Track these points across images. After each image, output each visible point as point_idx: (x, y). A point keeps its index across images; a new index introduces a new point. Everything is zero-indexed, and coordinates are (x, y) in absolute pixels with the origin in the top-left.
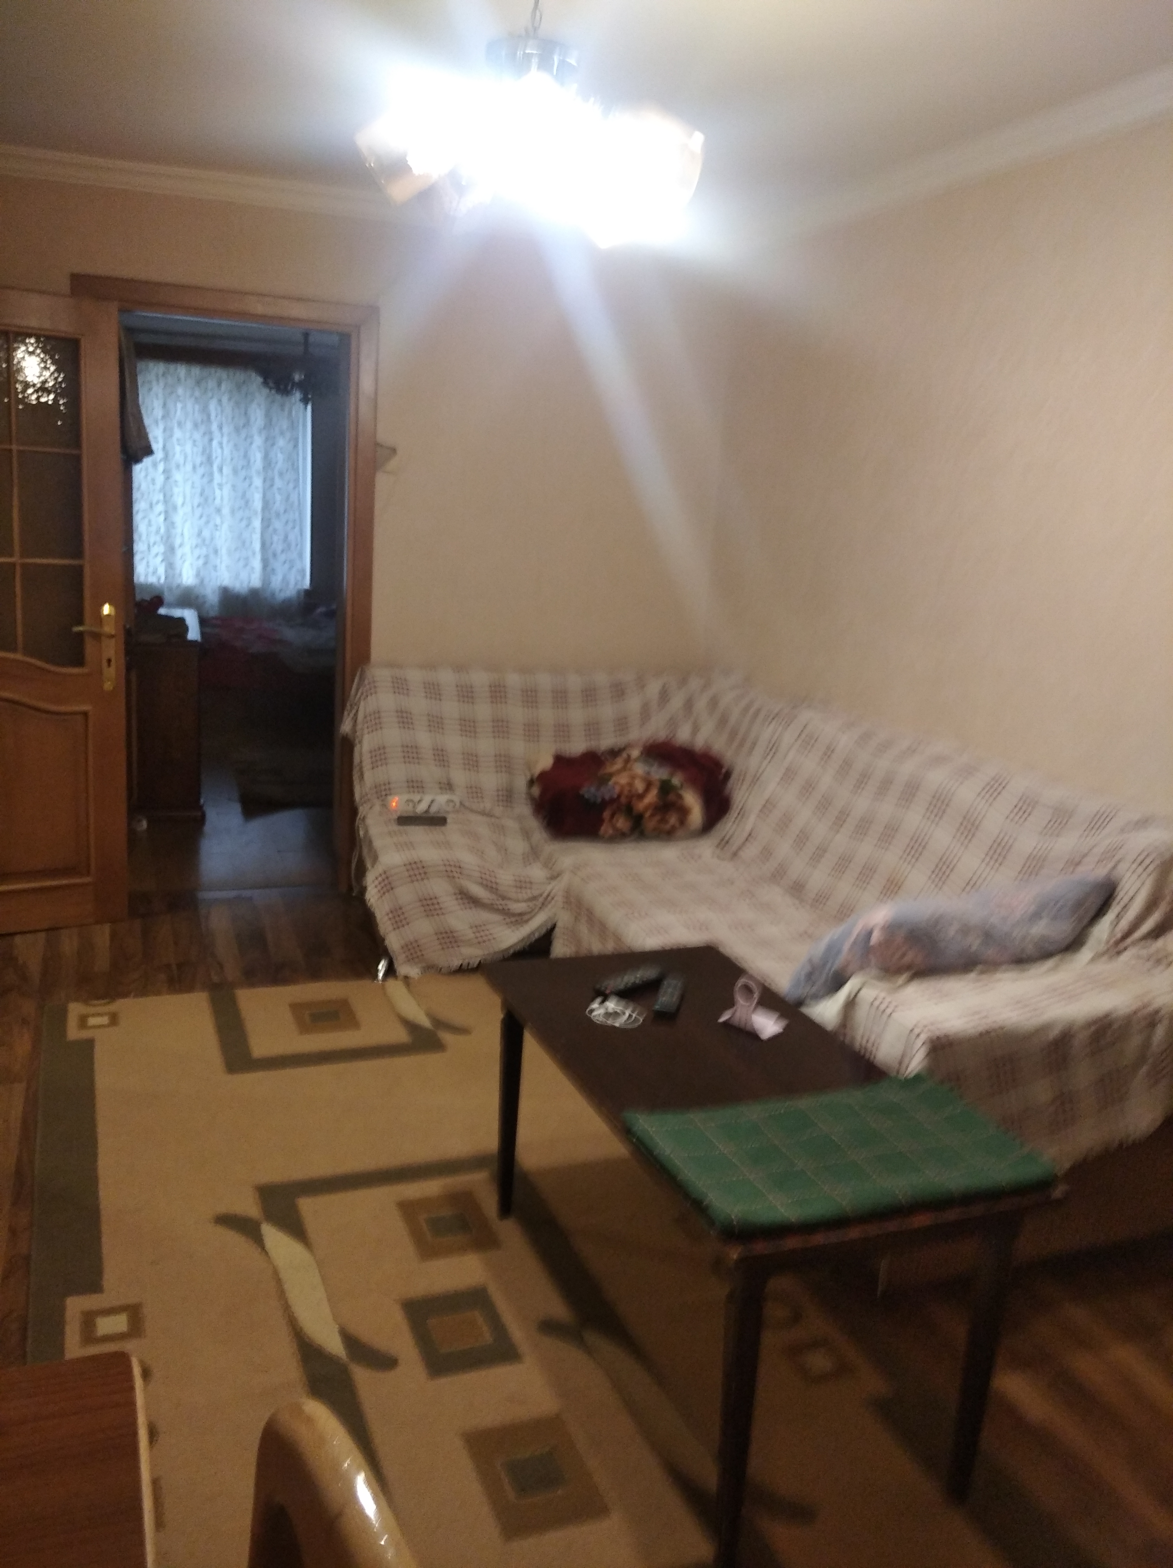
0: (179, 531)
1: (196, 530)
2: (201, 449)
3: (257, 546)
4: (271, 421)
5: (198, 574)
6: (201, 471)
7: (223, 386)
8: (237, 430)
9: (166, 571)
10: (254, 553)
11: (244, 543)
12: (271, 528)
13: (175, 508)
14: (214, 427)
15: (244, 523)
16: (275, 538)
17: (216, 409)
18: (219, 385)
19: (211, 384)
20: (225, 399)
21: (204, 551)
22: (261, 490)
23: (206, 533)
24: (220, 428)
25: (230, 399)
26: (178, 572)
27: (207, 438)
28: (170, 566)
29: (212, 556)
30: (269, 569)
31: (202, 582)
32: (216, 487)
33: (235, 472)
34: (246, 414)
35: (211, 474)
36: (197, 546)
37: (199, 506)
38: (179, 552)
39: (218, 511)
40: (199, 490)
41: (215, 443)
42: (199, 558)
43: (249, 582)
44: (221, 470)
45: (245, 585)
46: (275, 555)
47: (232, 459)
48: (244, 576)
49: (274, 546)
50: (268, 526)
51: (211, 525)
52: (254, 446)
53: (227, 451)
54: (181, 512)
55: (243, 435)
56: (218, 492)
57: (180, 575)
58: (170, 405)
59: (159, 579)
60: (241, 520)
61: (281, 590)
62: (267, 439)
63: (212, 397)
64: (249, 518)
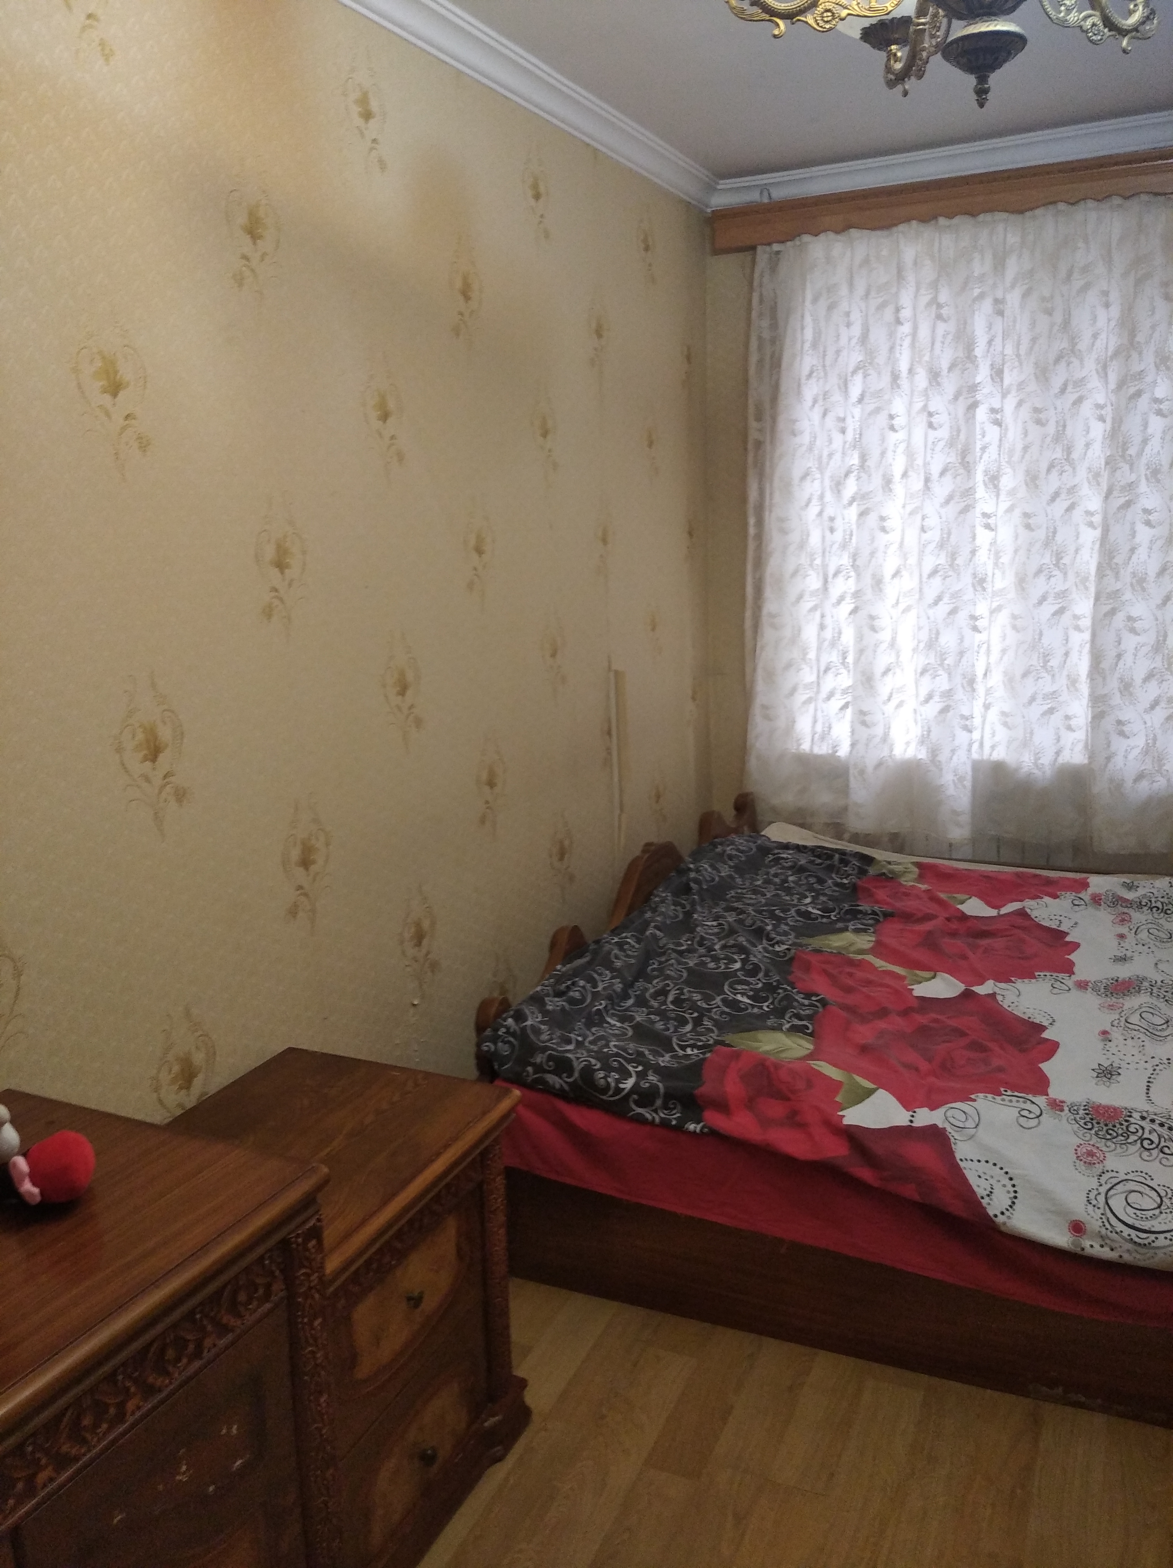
0: (885, 636)
1: (924, 636)
2: (944, 433)
3: (1082, 665)
4: (1132, 334)
5: (923, 740)
6: (942, 488)
7: (1012, 267)
8: (1043, 374)
9: (853, 732)
10: (1073, 682)
11: (1046, 658)
12: (1119, 619)
13: (878, 583)
14: (983, 374)
15: (1049, 609)
16: (1130, 642)
17: (990, 327)
18: (999, 266)
19: (980, 266)
20: (1013, 299)
21: (943, 683)
22: (1097, 519)
23: (948, 640)
24: (998, 374)
25: (1026, 295)
26: (879, 731)
27: (961, 407)
28: (863, 719)
29: (960, 695)
30: (1108, 723)
31: (934, 753)
32: (979, 521)
33: (1032, 480)
34: (1066, 324)
35: (969, 492)
36: (924, 672)
37: (934, 573)
38: (884, 687)
39: (980, 582)
40: (934, 536)
41: (982, 414)
42: (929, 698)
43: (1058, 753)
44: (993, 480)
45: (1046, 760)
46: (1126, 687)
47: (1026, 448)
48: (1044, 738)
49: (1128, 658)
50: (1113, 612)
51: (962, 617)
52: (1086, 409)
53: (1014, 433)
54: (891, 589)
55: (1057, 382)
56: (983, 537)
57: (885, 738)
58: (878, 335)
59: (835, 748)
60: (1043, 599)
61: (1140, 777)
62: (1121, 384)
63: (982, 296)
64: (1063, 595)
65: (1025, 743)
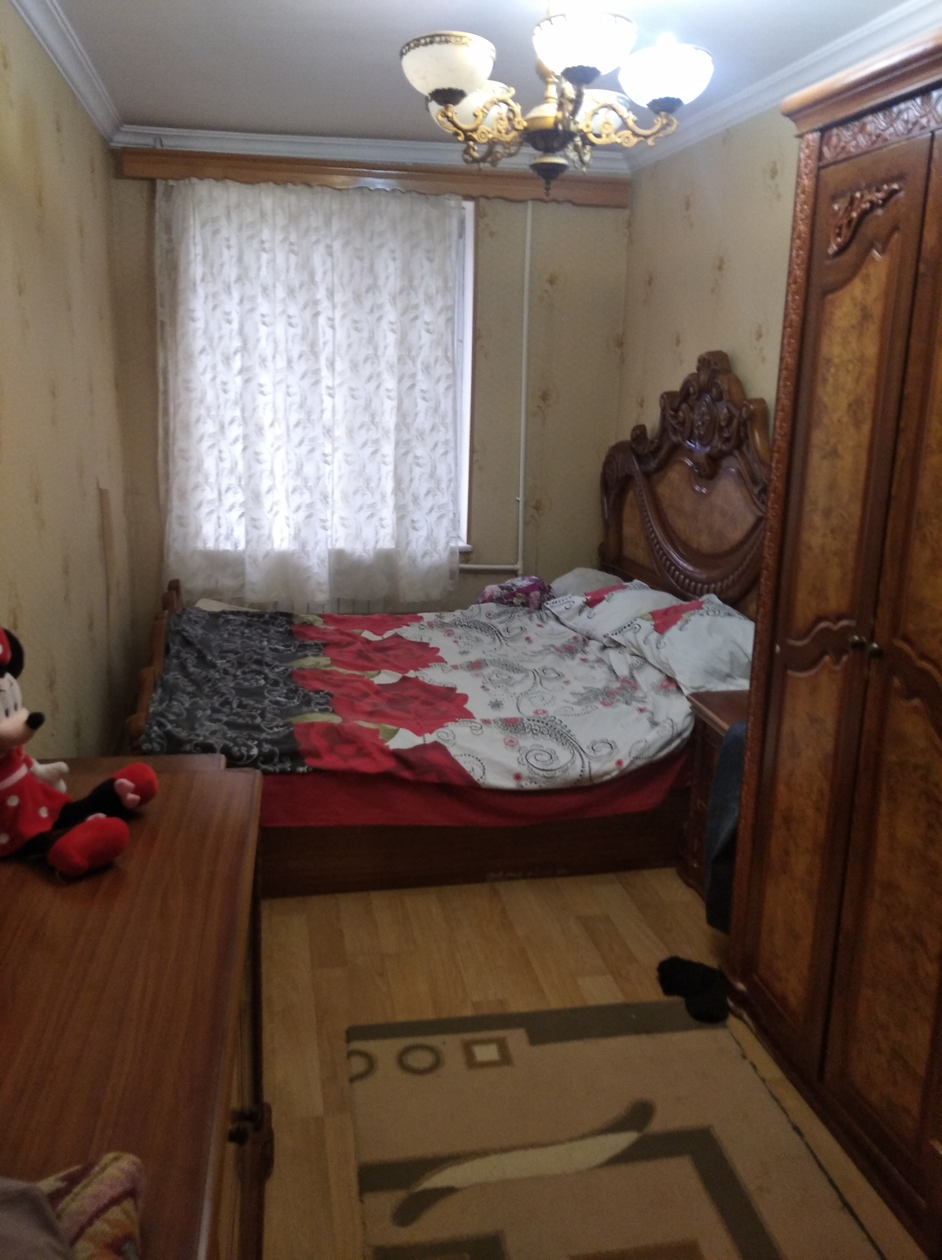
0: (266, 466)
1: (293, 466)
2: (299, 330)
3: (388, 485)
4: (411, 279)
5: (296, 536)
6: (300, 367)
7: (336, 225)
8: (358, 298)
9: (247, 533)
10: (383, 496)
11: (368, 481)
12: (410, 458)
13: (260, 430)
14: (321, 294)
15: (369, 450)
16: (417, 471)
17: (324, 263)
18: (328, 222)
19: (316, 221)
20: (337, 245)
21: (306, 498)
22: (394, 394)
23: (309, 469)
24: (331, 294)
25: (346, 244)
26: (266, 531)
27: (308, 313)
28: (254, 524)
29: (319, 506)
30: (407, 522)
31: (303, 545)
32: (324, 391)
33: (354, 366)
34: (372, 269)
35: (317, 371)
36: (294, 490)
37: (297, 425)
38: (267, 502)
39: (328, 432)
40: (297, 399)
41: (322, 320)
42: (298, 509)
43: (377, 542)
44: (331, 364)
45: (370, 547)
46: (416, 499)
47: (349, 346)
48: (368, 533)
49: (416, 482)
50: (406, 453)
51: (317, 455)
52: (384, 324)
53: (341, 334)
54: (269, 434)
55: (368, 305)
56: (328, 402)
57: (270, 537)
58: (249, 258)
59: (236, 545)
60: (365, 444)
61: (425, 554)
62: (405, 311)
63: (317, 242)
64: (376, 441)
65: (357, 536)
